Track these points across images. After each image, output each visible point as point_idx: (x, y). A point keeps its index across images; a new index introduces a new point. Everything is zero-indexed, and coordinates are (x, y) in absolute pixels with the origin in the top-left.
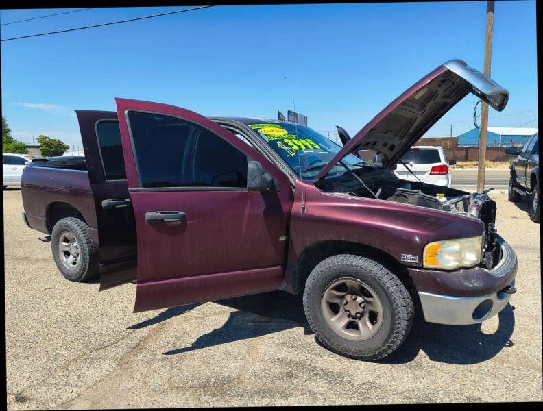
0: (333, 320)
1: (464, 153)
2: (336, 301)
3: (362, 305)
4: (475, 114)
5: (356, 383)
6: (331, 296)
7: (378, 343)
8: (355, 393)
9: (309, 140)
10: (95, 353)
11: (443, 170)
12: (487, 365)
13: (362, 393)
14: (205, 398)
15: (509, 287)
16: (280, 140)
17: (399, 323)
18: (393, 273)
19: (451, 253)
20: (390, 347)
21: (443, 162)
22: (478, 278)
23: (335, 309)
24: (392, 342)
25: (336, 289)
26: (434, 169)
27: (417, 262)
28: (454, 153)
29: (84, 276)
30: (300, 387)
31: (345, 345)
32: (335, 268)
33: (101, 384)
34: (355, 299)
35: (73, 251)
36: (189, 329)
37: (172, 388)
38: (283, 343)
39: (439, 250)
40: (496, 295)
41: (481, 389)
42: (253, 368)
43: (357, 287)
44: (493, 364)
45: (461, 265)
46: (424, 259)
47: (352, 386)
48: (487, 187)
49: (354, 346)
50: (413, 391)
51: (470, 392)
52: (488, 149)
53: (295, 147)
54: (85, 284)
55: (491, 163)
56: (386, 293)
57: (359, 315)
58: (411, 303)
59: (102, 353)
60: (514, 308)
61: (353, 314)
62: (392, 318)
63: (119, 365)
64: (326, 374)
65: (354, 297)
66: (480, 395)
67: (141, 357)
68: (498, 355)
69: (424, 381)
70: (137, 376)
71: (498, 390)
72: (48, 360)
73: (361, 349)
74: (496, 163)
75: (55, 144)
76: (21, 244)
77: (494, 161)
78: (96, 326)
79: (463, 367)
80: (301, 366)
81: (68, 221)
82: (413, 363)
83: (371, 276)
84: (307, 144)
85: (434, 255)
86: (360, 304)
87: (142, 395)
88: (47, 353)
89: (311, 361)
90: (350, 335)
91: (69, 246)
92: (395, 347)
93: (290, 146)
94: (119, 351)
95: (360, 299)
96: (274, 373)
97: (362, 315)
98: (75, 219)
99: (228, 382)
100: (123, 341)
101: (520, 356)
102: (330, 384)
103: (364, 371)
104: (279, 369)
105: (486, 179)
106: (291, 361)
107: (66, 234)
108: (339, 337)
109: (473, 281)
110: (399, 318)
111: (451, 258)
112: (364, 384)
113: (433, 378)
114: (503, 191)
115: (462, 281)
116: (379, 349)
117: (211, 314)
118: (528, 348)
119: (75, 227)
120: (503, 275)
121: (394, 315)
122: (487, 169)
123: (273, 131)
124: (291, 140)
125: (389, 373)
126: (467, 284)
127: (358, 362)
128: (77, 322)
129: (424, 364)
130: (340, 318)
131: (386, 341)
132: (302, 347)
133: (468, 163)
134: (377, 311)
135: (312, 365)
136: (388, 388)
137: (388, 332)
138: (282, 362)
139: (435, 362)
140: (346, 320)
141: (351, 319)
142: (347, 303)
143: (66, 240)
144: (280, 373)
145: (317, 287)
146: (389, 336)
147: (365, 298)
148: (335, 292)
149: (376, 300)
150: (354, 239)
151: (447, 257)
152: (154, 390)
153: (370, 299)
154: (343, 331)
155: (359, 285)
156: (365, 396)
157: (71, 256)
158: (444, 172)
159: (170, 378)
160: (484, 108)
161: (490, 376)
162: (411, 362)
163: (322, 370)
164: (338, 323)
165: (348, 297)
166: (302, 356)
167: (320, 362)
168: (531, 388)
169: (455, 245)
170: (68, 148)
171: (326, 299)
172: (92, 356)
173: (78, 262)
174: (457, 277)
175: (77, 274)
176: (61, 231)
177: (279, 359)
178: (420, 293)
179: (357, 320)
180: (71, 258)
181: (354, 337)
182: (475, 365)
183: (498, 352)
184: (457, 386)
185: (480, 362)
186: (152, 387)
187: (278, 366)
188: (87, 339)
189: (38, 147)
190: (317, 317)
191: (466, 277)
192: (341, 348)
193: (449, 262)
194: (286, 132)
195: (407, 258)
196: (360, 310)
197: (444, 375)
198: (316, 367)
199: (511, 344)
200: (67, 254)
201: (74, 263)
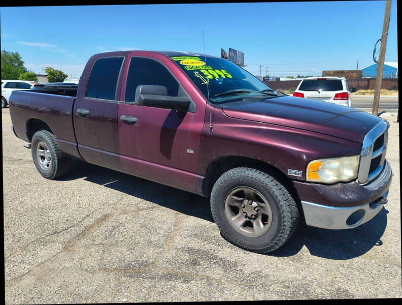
0: (233, 219)
1: (366, 83)
2: (236, 204)
3: (256, 209)
4: (375, 51)
5: (246, 272)
6: (231, 200)
7: (267, 240)
8: (244, 280)
9: (223, 71)
10: (49, 238)
11: (344, 96)
12: (358, 261)
13: (250, 280)
14: (124, 279)
15: (382, 198)
16: (197, 71)
17: (284, 225)
18: (282, 184)
19: (331, 169)
20: (276, 244)
21: (345, 90)
22: (353, 192)
23: (235, 210)
24: (278, 240)
25: (236, 195)
26: (337, 96)
27: (300, 176)
28: (358, 83)
29: (54, 176)
30: (200, 273)
31: (242, 240)
32: (234, 178)
33: (47, 263)
34: (251, 204)
35: (47, 156)
36: (124, 220)
37: (100, 269)
38: (195, 235)
39: (321, 167)
40: (368, 205)
41: (349, 283)
42: (167, 255)
43: (252, 194)
44: (363, 260)
45: (340, 179)
46: (307, 174)
47: (243, 274)
48: (380, 110)
49: (248, 241)
50: (292, 281)
51: (340, 284)
52: (383, 79)
53: (210, 77)
54: (56, 181)
55: (388, 91)
56: (275, 201)
57: (253, 216)
58: (295, 209)
59: (54, 237)
60: (388, 212)
61: (249, 215)
62: (279, 221)
63: (65, 248)
64: (224, 262)
65: (250, 202)
66: (347, 288)
67: (83, 242)
68: (368, 252)
69: (302, 273)
70: (76, 257)
71: (363, 284)
72: (13, 241)
73: (254, 244)
74: (391, 91)
75: (58, 74)
76: (18, 149)
77: (390, 89)
78: (54, 215)
79: (337, 262)
80: (205, 255)
81: (41, 133)
82: (296, 256)
83: (263, 186)
84: (221, 73)
85: (316, 171)
86: (255, 208)
87: (76, 274)
88: (14, 236)
89: (214, 251)
90: (246, 231)
91: (44, 152)
92: (281, 244)
93: (205, 76)
94: (67, 236)
95: (255, 204)
96: (182, 260)
97: (256, 216)
98: (47, 132)
99: (145, 266)
100: (73, 228)
101: (388, 254)
102: (225, 271)
103: (255, 262)
104: (187, 256)
105: (380, 104)
106: (198, 251)
107: (41, 143)
108: (238, 233)
109: (348, 194)
110: (284, 221)
111: (331, 173)
112: (252, 273)
113: (311, 270)
114: (393, 114)
115: (339, 194)
116: (268, 245)
117: (144, 209)
118: (395, 247)
119: (46, 138)
120: (377, 188)
121: (280, 218)
122: (381, 96)
123: (193, 63)
124: (207, 70)
125: (275, 264)
126: (343, 196)
127: (252, 253)
128: (42, 211)
129: (305, 258)
130: (239, 218)
131: (273, 239)
132: (208, 239)
133: (369, 91)
134: (268, 214)
135: (214, 255)
136: (272, 278)
137: (276, 232)
138: (191, 251)
139: (315, 257)
140: (244, 220)
141: (247, 219)
142: (244, 207)
143: (42, 148)
144: (187, 260)
145: (221, 193)
146: (276, 236)
147: (259, 203)
148: (235, 198)
149: (267, 205)
150: (250, 155)
151: (327, 172)
152: (86, 270)
153: (263, 205)
154: (241, 229)
155: (254, 193)
156: (251, 284)
157: (46, 160)
158: (345, 98)
159: (101, 260)
160: (382, 46)
161: (359, 271)
162: (294, 256)
163: (221, 259)
164: (237, 222)
165: (246, 202)
166: (207, 247)
167: (220, 252)
168: (392, 283)
169: (335, 163)
170: (67, 76)
171: (228, 203)
172: (46, 240)
173: (50, 164)
174: (335, 190)
175: (50, 174)
176: (38, 141)
177: (189, 248)
178: (302, 202)
179: (252, 221)
180: (46, 161)
181: (249, 234)
182: (348, 260)
183: (369, 250)
184: (330, 279)
185: (353, 258)
186: (86, 267)
187: (187, 254)
188: (46, 225)
189: (46, 76)
190: (220, 217)
191: (343, 191)
192: (238, 242)
193: (329, 177)
194: (204, 63)
195: (292, 173)
196: (255, 213)
197: (320, 268)
198: (216, 257)
199: (381, 243)
200: (43, 158)
201: (48, 165)
